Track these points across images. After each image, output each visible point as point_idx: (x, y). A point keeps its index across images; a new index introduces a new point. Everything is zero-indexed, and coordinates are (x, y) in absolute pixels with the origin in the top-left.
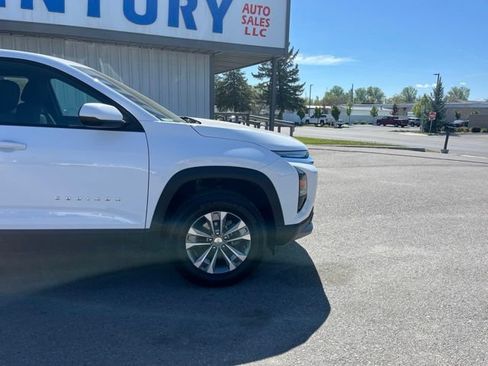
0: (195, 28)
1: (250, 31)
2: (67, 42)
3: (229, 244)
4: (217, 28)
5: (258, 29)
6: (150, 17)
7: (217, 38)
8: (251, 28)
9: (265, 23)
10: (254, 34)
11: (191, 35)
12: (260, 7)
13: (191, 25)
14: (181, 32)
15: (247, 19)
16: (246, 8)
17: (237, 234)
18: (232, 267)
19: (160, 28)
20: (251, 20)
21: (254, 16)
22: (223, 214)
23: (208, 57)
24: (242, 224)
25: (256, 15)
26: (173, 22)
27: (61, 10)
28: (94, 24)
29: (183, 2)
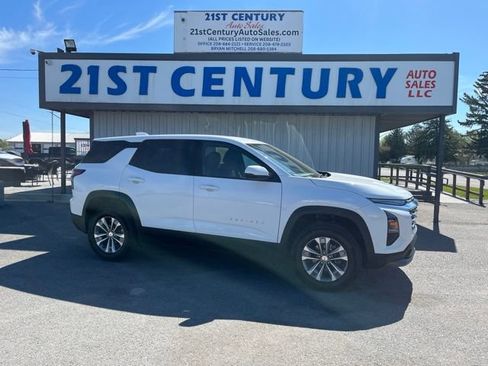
0: (360, 97)
1: (414, 93)
3: (333, 261)
4: (381, 94)
5: (423, 91)
6: (323, 91)
7: (380, 102)
8: (414, 91)
9: (430, 85)
10: (418, 96)
11: (357, 102)
12: (425, 72)
13: (356, 94)
14: (348, 101)
15: (411, 84)
16: (410, 74)
17: (338, 255)
18: (334, 279)
19: (331, 99)
20: (415, 84)
21: (418, 81)
22: (328, 240)
23: (374, 118)
24: (341, 248)
25: (421, 78)
26: (341, 94)
27: (258, 95)
28: (280, 102)
29: (351, 77)
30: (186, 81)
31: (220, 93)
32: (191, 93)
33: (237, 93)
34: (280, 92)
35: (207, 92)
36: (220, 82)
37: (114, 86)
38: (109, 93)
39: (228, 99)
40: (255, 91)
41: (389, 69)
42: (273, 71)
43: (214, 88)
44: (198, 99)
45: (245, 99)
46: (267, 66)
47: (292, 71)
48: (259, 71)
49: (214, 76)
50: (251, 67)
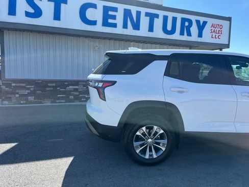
0: (191, 36)
1: (214, 36)
2: (132, 43)
4: (200, 35)
5: (217, 35)
7: (200, 40)
8: (214, 34)
9: (220, 32)
10: (215, 38)
11: (189, 39)
12: (218, 25)
13: (189, 34)
14: (185, 38)
15: (213, 31)
16: (212, 26)
19: (176, 36)
21: (215, 29)
25: (217, 28)
26: (182, 33)
27: (138, 29)
28: (151, 35)
29: (187, 24)
30: (90, 14)
31: (115, 25)
32: (94, 23)
33: (125, 26)
34: (151, 29)
35: (105, 23)
36: (114, 17)
37: (31, 11)
38: (26, 16)
39: (119, 30)
40: (136, 26)
41: (204, 22)
42: (147, 14)
43: (110, 21)
44: (99, 28)
45: (130, 31)
46: (143, 10)
47: (157, 16)
48: (138, 13)
49: (111, 13)
50: (134, 9)
